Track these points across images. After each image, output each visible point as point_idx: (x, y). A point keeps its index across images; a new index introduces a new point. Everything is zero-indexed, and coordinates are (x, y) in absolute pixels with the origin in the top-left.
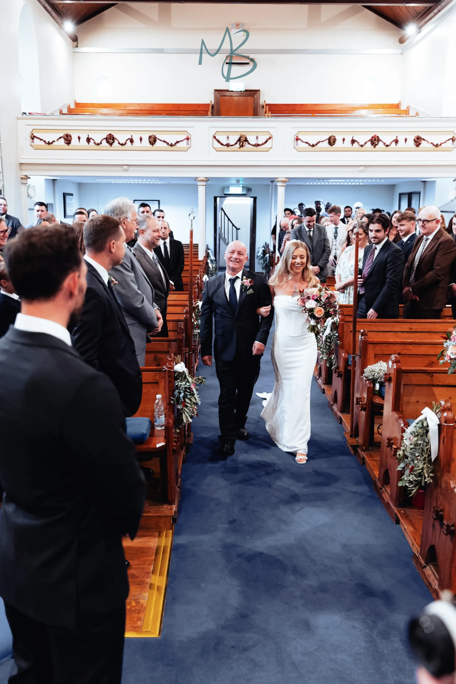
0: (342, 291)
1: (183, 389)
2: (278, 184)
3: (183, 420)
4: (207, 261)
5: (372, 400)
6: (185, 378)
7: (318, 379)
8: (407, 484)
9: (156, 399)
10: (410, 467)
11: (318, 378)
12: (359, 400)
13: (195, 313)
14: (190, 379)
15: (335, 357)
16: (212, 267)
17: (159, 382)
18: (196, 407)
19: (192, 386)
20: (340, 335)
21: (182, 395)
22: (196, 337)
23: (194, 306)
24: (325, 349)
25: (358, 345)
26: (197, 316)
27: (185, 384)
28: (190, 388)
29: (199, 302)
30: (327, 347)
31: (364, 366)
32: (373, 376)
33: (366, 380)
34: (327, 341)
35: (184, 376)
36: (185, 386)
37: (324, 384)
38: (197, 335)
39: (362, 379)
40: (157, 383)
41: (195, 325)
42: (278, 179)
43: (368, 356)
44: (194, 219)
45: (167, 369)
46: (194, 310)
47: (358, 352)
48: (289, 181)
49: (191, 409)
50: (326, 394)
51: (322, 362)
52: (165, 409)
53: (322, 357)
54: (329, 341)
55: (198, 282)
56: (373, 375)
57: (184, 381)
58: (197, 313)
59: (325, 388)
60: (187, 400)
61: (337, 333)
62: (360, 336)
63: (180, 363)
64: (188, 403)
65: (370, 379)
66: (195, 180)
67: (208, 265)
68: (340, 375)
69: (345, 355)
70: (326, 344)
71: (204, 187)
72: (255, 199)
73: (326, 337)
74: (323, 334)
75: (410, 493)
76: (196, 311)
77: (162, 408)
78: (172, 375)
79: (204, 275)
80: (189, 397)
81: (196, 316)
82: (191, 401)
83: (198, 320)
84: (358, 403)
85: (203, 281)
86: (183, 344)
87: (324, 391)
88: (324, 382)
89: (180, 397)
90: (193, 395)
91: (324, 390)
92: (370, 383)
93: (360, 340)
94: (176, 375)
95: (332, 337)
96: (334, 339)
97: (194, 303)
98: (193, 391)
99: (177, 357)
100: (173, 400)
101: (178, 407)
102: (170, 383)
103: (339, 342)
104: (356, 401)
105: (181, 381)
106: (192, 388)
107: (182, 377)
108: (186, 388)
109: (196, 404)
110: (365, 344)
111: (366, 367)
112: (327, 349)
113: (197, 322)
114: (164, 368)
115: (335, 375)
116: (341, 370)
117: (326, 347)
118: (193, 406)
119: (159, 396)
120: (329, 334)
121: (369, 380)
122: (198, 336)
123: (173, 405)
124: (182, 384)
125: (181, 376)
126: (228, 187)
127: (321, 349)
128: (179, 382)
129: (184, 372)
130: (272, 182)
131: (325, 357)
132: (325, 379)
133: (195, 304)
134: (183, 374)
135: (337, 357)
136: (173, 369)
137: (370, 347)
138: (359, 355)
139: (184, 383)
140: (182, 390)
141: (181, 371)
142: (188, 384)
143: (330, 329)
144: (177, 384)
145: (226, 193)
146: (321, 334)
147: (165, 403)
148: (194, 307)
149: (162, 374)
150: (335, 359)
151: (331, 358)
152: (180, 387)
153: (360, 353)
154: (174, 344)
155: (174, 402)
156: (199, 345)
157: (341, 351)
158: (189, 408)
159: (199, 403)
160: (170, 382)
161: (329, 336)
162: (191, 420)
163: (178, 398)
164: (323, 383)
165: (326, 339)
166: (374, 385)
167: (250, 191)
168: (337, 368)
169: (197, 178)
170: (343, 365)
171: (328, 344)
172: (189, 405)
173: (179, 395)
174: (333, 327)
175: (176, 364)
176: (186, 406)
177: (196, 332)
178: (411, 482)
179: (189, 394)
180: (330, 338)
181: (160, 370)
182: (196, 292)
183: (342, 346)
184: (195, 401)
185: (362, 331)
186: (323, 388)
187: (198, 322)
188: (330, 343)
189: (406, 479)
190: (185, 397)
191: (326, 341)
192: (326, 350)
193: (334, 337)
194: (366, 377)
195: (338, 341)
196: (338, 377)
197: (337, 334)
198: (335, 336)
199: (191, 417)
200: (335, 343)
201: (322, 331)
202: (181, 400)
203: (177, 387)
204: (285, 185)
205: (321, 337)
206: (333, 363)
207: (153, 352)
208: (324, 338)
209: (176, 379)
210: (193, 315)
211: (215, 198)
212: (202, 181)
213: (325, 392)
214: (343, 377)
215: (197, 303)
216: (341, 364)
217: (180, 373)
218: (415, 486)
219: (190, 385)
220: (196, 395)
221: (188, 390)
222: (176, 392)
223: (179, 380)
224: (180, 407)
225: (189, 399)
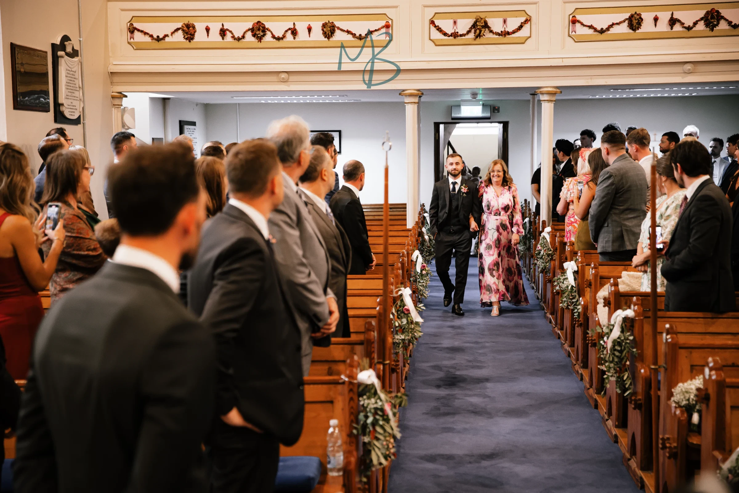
0: (643, 268)
1: (373, 411)
2: (542, 98)
3: (372, 461)
4: (421, 229)
5: (687, 440)
6: (376, 393)
7: (607, 420)
9: (329, 427)
11: (606, 417)
12: (666, 442)
13: (396, 306)
14: (382, 396)
15: (630, 376)
16: (430, 240)
17: (334, 401)
18: (392, 440)
19: (387, 408)
20: (637, 339)
21: (370, 420)
22: (399, 347)
23: (395, 295)
24: (611, 362)
25: (662, 349)
26: (399, 312)
27: (376, 403)
28: (382, 410)
29: (402, 289)
30: (616, 360)
31: (672, 384)
32: (688, 400)
33: (676, 407)
34: (615, 350)
35: (373, 391)
36: (375, 406)
37: (617, 427)
38: (399, 344)
39: (669, 407)
40: (331, 402)
41: (397, 327)
42: (542, 90)
43: (680, 369)
44: (390, 149)
45: (347, 379)
46: (394, 303)
47: (661, 361)
48: (561, 92)
49: (385, 443)
50: (619, 444)
51: (607, 383)
52: (345, 443)
53: (608, 376)
54: (619, 349)
55: (403, 260)
56: (687, 398)
57: (374, 397)
58: (400, 306)
59: (618, 434)
60: (378, 429)
61: (630, 335)
62: (664, 335)
63: (367, 369)
64: (380, 434)
65: (683, 406)
66: (400, 94)
67: (423, 237)
68: (638, 406)
69: (645, 371)
70: (614, 354)
71: (416, 106)
72: (506, 125)
73: (614, 342)
74: (608, 338)
76: (397, 304)
77: (339, 442)
78: (355, 389)
79: (414, 251)
80: (381, 423)
81: (397, 311)
82: (385, 430)
83: (402, 318)
84: (664, 447)
85: (412, 261)
86: (374, 347)
87: (616, 439)
88: (617, 423)
89: (367, 424)
90: (387, 420)
91: (616, 436)
92: (682, 412)
93: (664, 341)
94: (361, 389)
95: (624, 342)
96: (628, 345)
97: (395, 291)
98: (387, 416)
99: (362, 361)
100: (356, 428)
101: (364, 439)
102: (352, 402)
103: (634, 350)
104: (662, 444)
105: (369, 398)
106: (385, 410)
107: (369, 391)
108: (376, 409)
109: (394, 437)
110: (674, 347)
111: (676, 385)
112: (616, 362)
113: (400, 322)
114: (342, 379)
115: (631, 406)
116: (640, 397)
117: (613, 358)
118: (388, 438)
119: (333, 422)
120: (619, 338)
121: (680, 407)
122: (401, 346)
123: (357, 437)
124: (370, 403)
126: (459, 106)
127: (607, 364)
128: (364, 400)
129: (373, 385)
130: (534, 94)
131: (614, 377)
132: (618, 419)
133: (397, 292)
134: (372, 388)
135: (634, 376)
136: (356, 379)
137: (683, 353)
138: (664, 367)
139: (373, 400)
140: (370, 411)
141: (369, 382)
142: (380, 403)
143: (620, 330)
144: (362, 403)
145: (454, 115)
146: (605, 339)
147: (344, 434)
148: (394, 297)
149: (340, 387)
150: (630, 379)
151: (623, 376)
152: (367, 407)
153: (666, 363)
154: (359, 349)
155: (358, 431)
156: (404, 366)
157: (639, 365)
158: (380, 442)
159: (399, 436)
160: (351, 399)
161: (619, 340)
162: (384, 462)
163: (365, 426)
164: (614, 425)
165: (614, 346)
166: (690, 416)
167: (496, 112)
168: (634, 393)
169: (404, 91)
170: (642, 389)
171: (617, 353)
172: (381, 438)
173: (366, 421)
174: (626, 325)
175: (361, 371)
176: (378, 439)
177: (398, 339)
179: (381, 418)
180: (619, 344)
181: (336, 383)
182: (399, 274)
183: (641, 358)
184: (390, 431)
185: (667, 326)
186: (614, 433)
187: (402, 322)
188: (621, 352)
190: (375, 423)
191: (613, 349)
192: (615, 365)
193: (626, 343)
194: (675, 402)
195: (633, 348)
196: (634, 409)
197: (631, 338)
198: (628, 341)
199: (386, 458)
200: (628, 352)
201: (607, 333)
202: (369, 428)
203: (365, 408)
204: (554, 99)
205: (604, 342)
206: (627, 386)
207: (327, 361)
208: (609, 345)
209: (361, 395)
210: (394, 311)
211: (437, 126)
212: (411, 95)
213: (619, 440)
214: (643, 409)
215: (400, 290)
216: (640, 388)
217: (367, 386)
219: (383, 405)
220: (393, 422)
221: (380, 413)
222: (361, 416)
223: (365, 397)
224: (366, 439)
225: (382, 427)
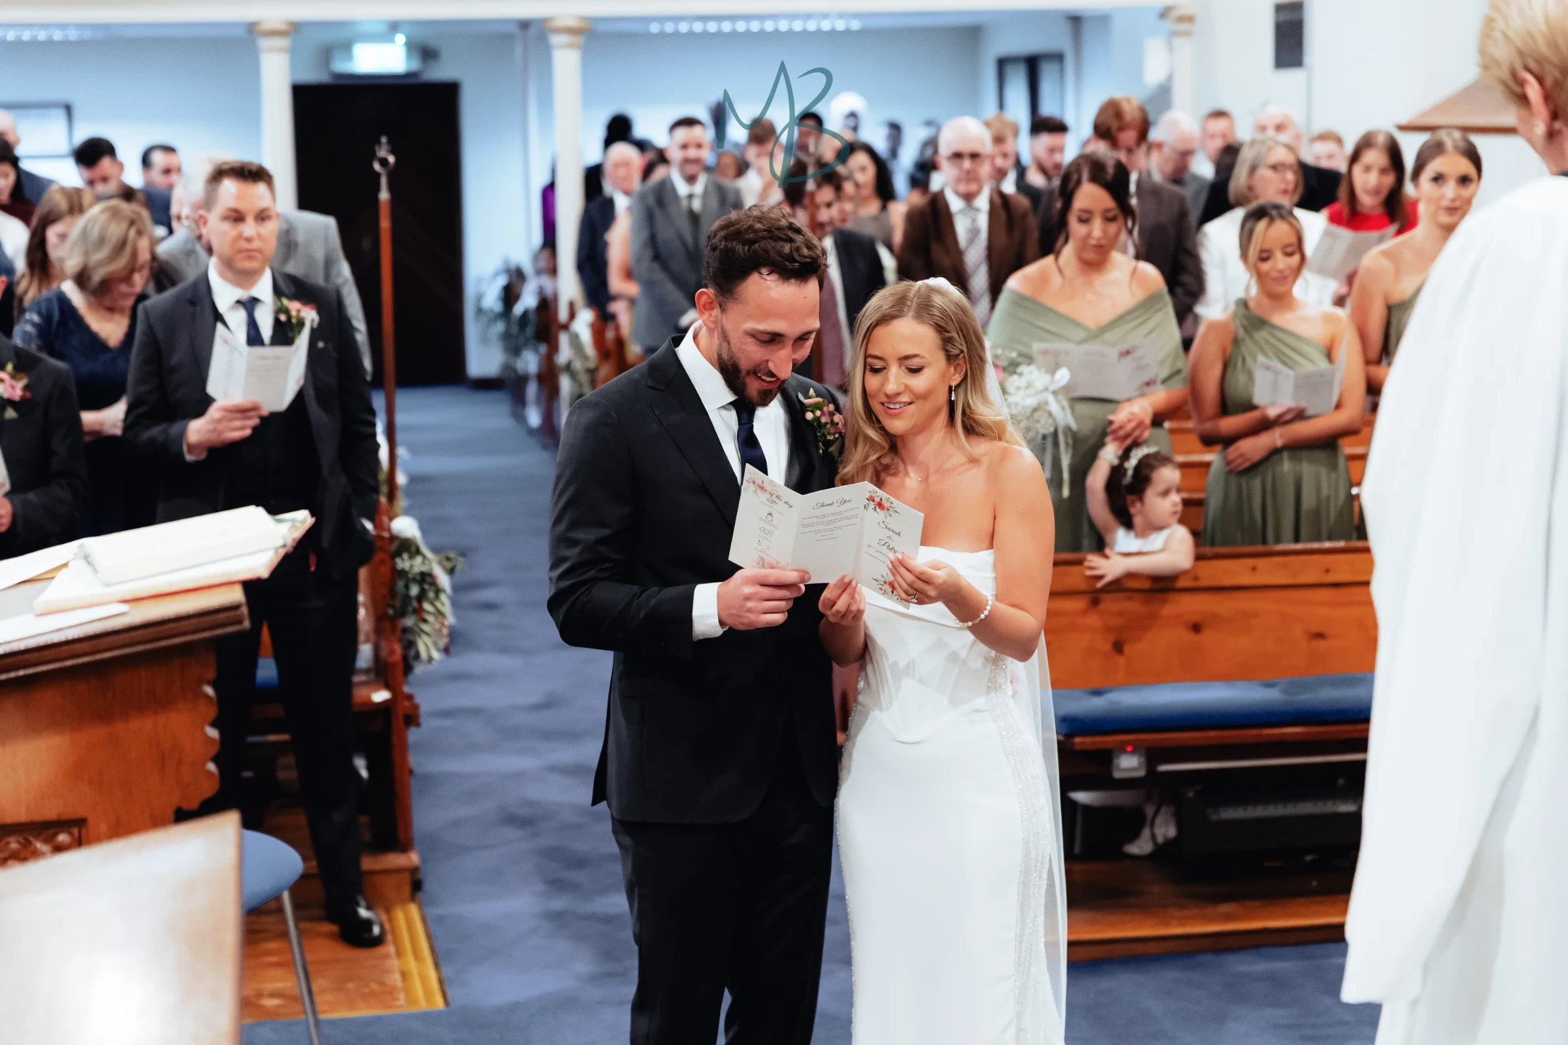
6: (418, 552)
14: (427, 552)
19: (439, 573)
21: (414, 590)
27: (421, 564)
28: (432, 576)
35: (414, 548)
36: (422, 569)
49: (435, 627)
57: (417, 557)
60: (426, 605)
64: (426, 612)
78: (387, 547)
80: (430, 596)
82: (435, 608)
89: (409, 598)
90: (438, 591)
94: (396, 545)
100: (391, 606)
101: (404, 622)
105: (411, 557)
106: (436, 576)
107: (409, 550)
108: (422, 574)
118: (440, 620)
123: (392, 620)
124: (415, 566)
125: (408, 546)
128: (403, 561)
129: (414, 539)
134: (414, 543)
136: (388, 530)
139: (416, 562)
140: (414, 578)
141: (408, 535)
142: (425, 563)
144: (400, 566)
145: (338, 68)
152: (408, 572)
155: (394, 610)
158: (429, 624)
160: (381, 562)
163: (406, 601)
172: (429, 618)
173: (406, 593)
175: (398, 519)
176: (425, 621)
179: (430, 589)
184: (442, 610)
190: (421, 596)
202: (412, 604)
209: (398, 553)
217: (404, 540)
219: (430, 568)
220: (446, 596)
221: (428, 581)
222: (400, 584)
223: (403, 556)
224: (409, 621)
225: (432, 604)
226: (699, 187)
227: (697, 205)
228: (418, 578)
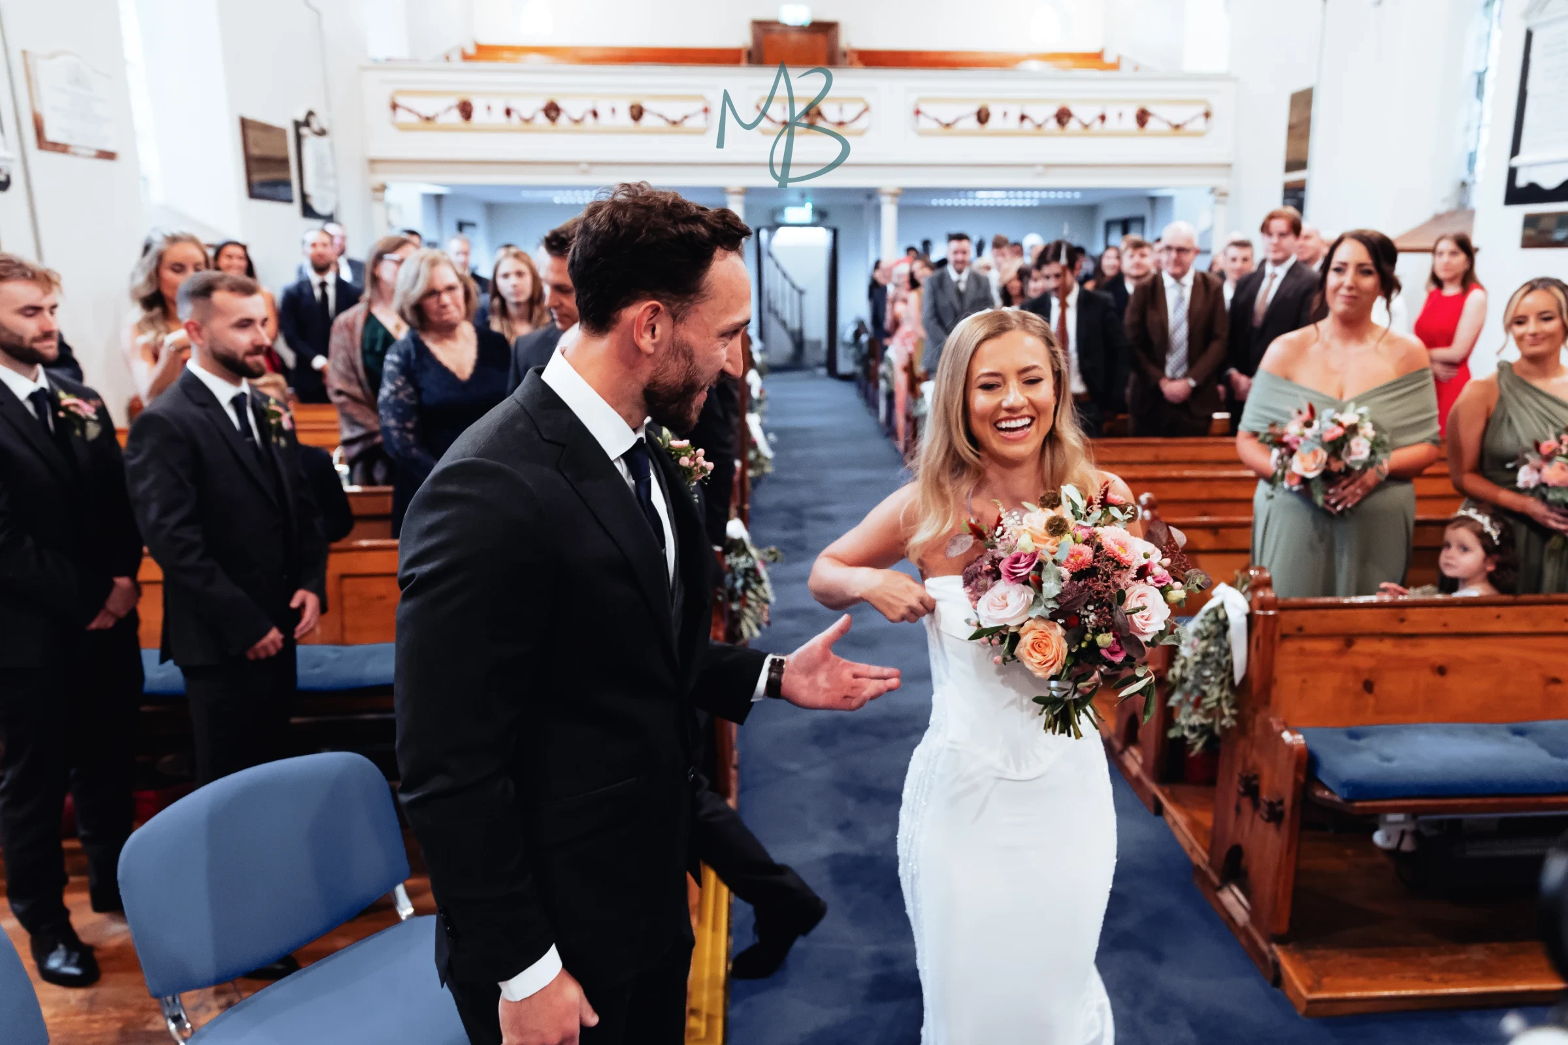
3: (741, 633)
6: (745, 549)
8: (1186, 733)
10: (1192, 699)
14: (753, 551)
18: (766, 608)
19: (760, 567)
21: (739, 583)
27: (747, 561)
28: (754, 570)
35: (743, 547)
36: (747, 565)
49: (757, 610)
57: (744, 554)
60: (749, 594)
64: (750, 599)
72: (835, 230)
75: (1192, 749)
80: (753, 586)
82: (756, 594)
89: (735, 588)
90: (760, 582)
98: (760, 577)
100: (721, 594)
101: (732, 606)
105: (738, 555)
106: (758, 570)
107: (739, 548)
108: (747, 570)
109: (768, 602)
118: (761, 605)
123: (724, 604)
124: (742, 562)
125: (737, 547)
128: (732, 558)
129: (741, 541)
130: (869, 196)
134: (741, 544)
139: (743, 559)
140: (740, 573)
142: (751, 561)
144: (728, 562)
152: (735, 568)
158: (752, 608)
159: (772, 600)
162: (757, 633)
163: (733, 590)
172: (753, 604)
173: (733, 585)
176: (749, 606)
178: (1192, 729)
179: (753, 580)
184: (764, 596)
189: (1183, 722)
190: (746, 586)
199: (759, 627)
202: (738, 593)
203: (731, 568)
218: (1200, 737)
219: (754, 564)
220: (767, 586)
221: (752, 574)
222: (729, 577)
223: (732, 554)
224: (735, 607)
225: (755, 592)
226: (964, 276)
227: (962, 287)
228: (743, 572)
